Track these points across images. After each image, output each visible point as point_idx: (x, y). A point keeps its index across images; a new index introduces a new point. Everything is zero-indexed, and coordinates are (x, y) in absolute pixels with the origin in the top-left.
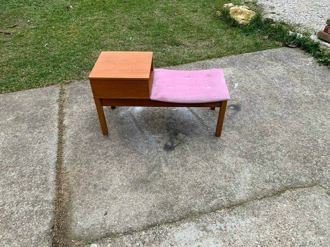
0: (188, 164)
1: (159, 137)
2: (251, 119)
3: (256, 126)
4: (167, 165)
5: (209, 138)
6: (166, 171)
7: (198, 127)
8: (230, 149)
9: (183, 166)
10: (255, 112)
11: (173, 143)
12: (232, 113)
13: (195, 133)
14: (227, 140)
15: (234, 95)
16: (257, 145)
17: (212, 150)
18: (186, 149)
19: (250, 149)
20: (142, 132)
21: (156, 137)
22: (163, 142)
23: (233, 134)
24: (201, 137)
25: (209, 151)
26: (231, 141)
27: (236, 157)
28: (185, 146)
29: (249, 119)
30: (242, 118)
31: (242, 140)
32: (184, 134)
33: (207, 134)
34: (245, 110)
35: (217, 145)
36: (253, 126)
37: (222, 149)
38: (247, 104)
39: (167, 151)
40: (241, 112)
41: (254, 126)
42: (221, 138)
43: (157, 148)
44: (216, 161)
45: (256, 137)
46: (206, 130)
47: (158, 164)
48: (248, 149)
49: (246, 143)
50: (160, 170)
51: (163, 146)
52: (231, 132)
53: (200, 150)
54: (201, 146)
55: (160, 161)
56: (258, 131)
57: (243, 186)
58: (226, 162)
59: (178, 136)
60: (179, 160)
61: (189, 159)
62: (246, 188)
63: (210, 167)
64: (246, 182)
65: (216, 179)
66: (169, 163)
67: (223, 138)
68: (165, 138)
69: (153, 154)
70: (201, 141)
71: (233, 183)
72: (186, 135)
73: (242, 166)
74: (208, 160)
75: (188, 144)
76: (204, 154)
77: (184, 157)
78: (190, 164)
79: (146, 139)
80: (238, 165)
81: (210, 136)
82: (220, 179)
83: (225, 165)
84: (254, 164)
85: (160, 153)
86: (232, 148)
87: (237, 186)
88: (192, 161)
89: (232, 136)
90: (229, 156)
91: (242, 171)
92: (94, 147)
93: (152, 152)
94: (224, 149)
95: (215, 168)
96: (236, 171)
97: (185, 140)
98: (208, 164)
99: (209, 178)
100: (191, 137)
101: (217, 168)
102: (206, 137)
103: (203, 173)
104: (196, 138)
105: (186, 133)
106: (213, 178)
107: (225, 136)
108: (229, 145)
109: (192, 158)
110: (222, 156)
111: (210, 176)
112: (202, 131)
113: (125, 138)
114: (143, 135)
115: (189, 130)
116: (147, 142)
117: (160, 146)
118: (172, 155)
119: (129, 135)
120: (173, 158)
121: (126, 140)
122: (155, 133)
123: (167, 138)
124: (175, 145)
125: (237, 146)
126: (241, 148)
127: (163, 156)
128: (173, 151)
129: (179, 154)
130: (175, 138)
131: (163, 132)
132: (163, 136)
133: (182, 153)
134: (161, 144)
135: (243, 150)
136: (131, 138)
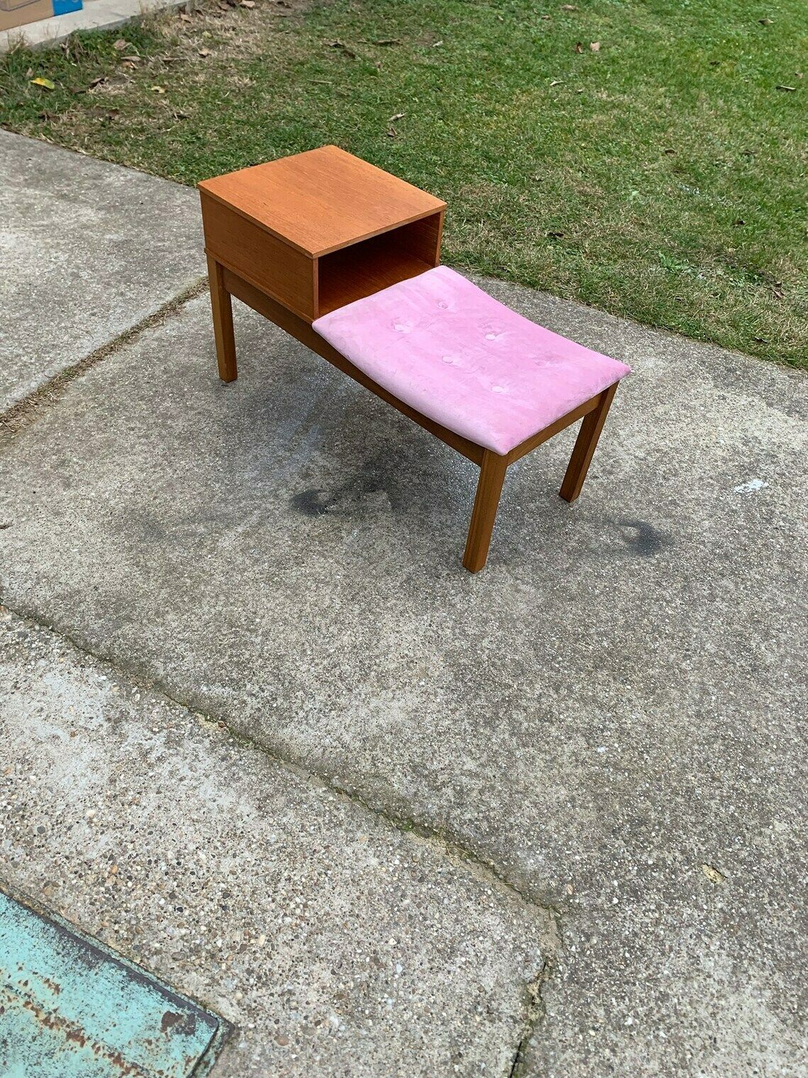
0: (295, 568)
1: (324, 466)
4: (247, 535)
5: (441, 557)
6: (226, 544)
8: (452, 622)
9: (279, 563)
11: (334, 500)
14: (480, 594)
17: (401, 586)
18: (344, 534)
20: (306, 428)
21: (320, 459)
22: (317, 482)
23: (518, 595)
24: (422, 540)
25: (389, 583)
26: (485, 605)
27: (434, 649)
28: (352, 529)
32: (393, 500)
35: (433, 588)
37: (433, 604)
39: (295, 508)
42: (472, 579)
43: (285, 484)
44: (372, 617)
47: (232, 518)
50: (216, 532)
51: (302, 489)
53: (372, 563)
54: (391, 556)
55: (248, 513)
57: (343, 722)
58: (392, 640)
59: (369, 494)
60: (289, 546)
61: (315, 561)
62: (341, 734)
63: (333, 616)
64: (366, 722)
65: (305, 651)
66: (260, 534)
67: (479, 583)
68: (336, 476)
69: (255, 489)
70: (409, 546)
71: (329, 696)
72: (393, 508)
73: (415, 680)
74: (352, 599)
75: (363, 530)
76: (368, 580)
77: (312, 548)
78: (299, 573)
79: (290, 450)
80: (410, 669)
81: (450, 554)
82: (313, 659)
83: (375, 642)
84: (454, 704)
85: (272, 500)
86: (461, 623)
87: (330, 710)
88: (313, 571)
89: (509, 596)
90: (421, 633)
91: (398, 692)
92: (167, 390)
93: (260, 484)
94: (437, 609)
95: (340, 630)
96: (381, 677)
97: (372, 515)
98: (338, 607)
99: (293, 637)
100: (398, 522)
101: (349, 632)
102: (436, 550)
103: (296, 616)
104: (407, 531)
105: (402, 501)
106: (303, 644)
107: (492, 581)
108: (466, 610)
109: (327, 565)
110: (401, 619)
111: (301, 635)
112: (448, 527)
113: (250, 416)
114: (297, 437)
115: (420, 502)
116: (283, 456)
117: (298, 485)
118: (289, 524)
119: (269, 415)
120: (282, 532)
121: (247, 421)
122: (330, 450)
123: (338, 480)
124: (333, 508)
125: (483, 630)
126: (485, 643)
127: (267, 510)
128: (307, 518)
129: (308, 535)
130: (358, 493)
131: (349, 462)
132: (337, 469)
133: (320, 537)
134: (306, 483)
135: (482, 650)
136: (263, 423)
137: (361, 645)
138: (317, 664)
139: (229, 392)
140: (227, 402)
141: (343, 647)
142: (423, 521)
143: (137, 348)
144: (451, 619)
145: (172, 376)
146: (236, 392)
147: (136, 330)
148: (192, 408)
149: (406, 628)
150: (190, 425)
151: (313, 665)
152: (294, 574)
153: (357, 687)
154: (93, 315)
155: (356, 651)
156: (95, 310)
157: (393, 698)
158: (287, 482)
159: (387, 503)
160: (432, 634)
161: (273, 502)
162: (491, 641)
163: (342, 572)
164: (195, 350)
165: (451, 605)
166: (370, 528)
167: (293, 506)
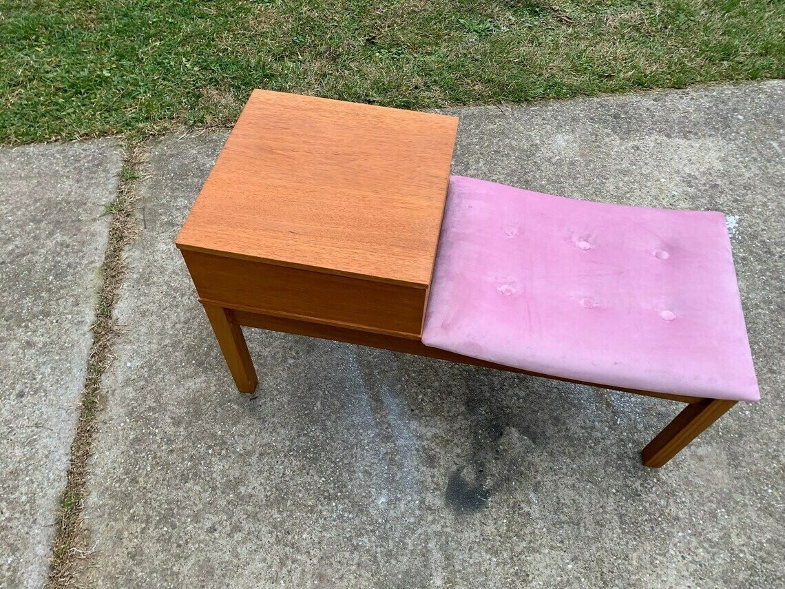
1: (435, 436)
5: (618, 468)
7: (579, 407)
8: (693, 539)
11: (481, 473)
13: (567, 437)
14: (683, 487)
17: (624, 532)
18: (527, 509)
19: (768, 554)
20: (377, 399)
21: (424, 430)
22: (447, 462)
23: (706, 463)
24: (589, 461)
25: (613, 536)
26: (696, 496)
28: (527, 495)
29: (769, 397)
31: (738, 497)
32: (525, 431)
33: (612, 445)
35: (646, 511)
37: (662, 530)
38: (767, 319)
39: (458, 512)
42: (662, 472)
43: (422, 487)
46: (610, 428)
47: (418, 573)
48: (761, 550)
49: (754, 517)
51: (443, 481)
53: (578, 524)
54: (584, 502)
55: (425, 554)
59: (502, 440)
60: (498, 564)
61: (534, 563)
66: (459, 571)
67: (670, 474)
68: (456, 441)
69: (403, 515)
70: (585, 478)
72: (534, 442)
75: (536, 489)
76: (594, 547)
77: (518, 549)
79: (388, 438)
81: (621, 460)
85: (430, 518)
86: (700, 533)
88: (544, 577)
89: (703, 471)
90: (686, 573)
92: (202, 447)
93: (402, 506)
94: (670, 535)
97: (526, 464)
100: (551, 454)
102: (607, 464)
104: (568, 460)
105: (533, 428)
108: (690, 515)
109: (547, 559)
110: (658, 570)
112: (592, 428)
113: (313, 422)
114: (379, 416)
115: (547, 417)
116: (389, 451)
117: (435, 479)
118: (472, 536)
119: (329, 406)
120: (476, 551)
121: (316, 431)
122: (422, 410)
123: (462, 444)
124: (489, 483)
125: (720, 526)
126: (736, 541)
127: (438, 534)
128: (479, 515)
129: (500, 536)
130: (492, 447)
131: (451, 414)
132: (449, 431)
133: (512, 530)
134: (438, 470)
135: (742, 551)
136: (334, 422)
139: (267, 405)
140: (275, 420)
142: (570, 439)
143: (114, 411)
144: (689, 535)
145: (190, 424)
146: (272, 400)
147: (92, 384)
148: (248, 454)
149: (671, 579)
150: (268, 478)
154: (21, 395)
156: (18, 387)
158: (422, 482)
159: (524, 440)
160: (694, 566)
161: (434, 519)
162: (738, 535)
163: (567, 557)
164: (180, 371)
165: (675, 520)
166: (539, 482)
167: (455, 510)
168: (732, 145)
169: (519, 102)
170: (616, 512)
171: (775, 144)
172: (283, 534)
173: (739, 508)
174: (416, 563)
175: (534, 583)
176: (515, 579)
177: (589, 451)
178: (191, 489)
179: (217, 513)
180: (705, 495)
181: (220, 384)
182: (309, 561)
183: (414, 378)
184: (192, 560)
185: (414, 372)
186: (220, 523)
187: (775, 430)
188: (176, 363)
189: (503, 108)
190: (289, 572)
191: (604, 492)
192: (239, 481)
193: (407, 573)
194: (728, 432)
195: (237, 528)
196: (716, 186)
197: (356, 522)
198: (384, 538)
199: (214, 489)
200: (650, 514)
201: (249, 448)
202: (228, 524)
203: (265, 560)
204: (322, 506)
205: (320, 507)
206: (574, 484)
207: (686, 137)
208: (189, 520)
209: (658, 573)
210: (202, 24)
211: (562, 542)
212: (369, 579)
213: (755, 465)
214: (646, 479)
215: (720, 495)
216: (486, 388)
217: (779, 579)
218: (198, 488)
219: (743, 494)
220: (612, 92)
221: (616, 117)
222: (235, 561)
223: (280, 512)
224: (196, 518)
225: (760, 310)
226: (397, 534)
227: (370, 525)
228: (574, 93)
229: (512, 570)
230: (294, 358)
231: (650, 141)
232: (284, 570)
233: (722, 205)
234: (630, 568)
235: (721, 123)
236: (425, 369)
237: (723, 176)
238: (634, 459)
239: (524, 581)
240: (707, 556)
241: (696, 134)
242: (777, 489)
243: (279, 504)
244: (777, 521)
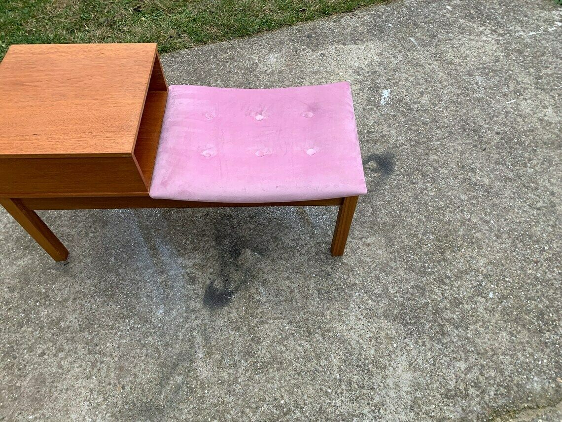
0: (260, 347)
1: (195, 264)
2: (417, 198)
3: (429, 219)
4: (209, 354)
5: (316, 261)
6: (205, 373)
7: (290, 228)
8: (365, 295)
9: (248, 354)
10: (428, 175)
11: (227, 281)
12: (372, 182)
13: (283, 248)
14: (358, 265)
15: (379, 124)
16: (427, 280)
17: (320, 298)
18: (258, 298)
19: (412, 295)
20: (154, 249)
21: (187, 262)
22: (204, 278)
23: (372, 248)
24: (298, 260)
25: (314, 304)
26: (366, 269)
27: (377, 320)
28: (257, 289)
29: (411, 200)
30: (395, 196)
31: (393, 264)
32: (255, 249)
33: (312, 247)
34: (402, 170)
35: (335, 284)
36: (420, 220)
37: (345, 293)
38: (409, 151)
39: (212, 308)
40: (395, 179)
41: (424, 219)
42: (344, 259)
43: (188, 297)
44: (331, 334)
45: (426, 254)
46: (310, 237)
47: (187, 352)
48: (407, 293)
49: (402, 274)
50: (190, 372)
51: (201, 292)
52: (369, 241)
53: (292, 301)
54: (295, 286)
55: (191, 340)
56: (432, 237)
57: (392, 411)
58: (355, 337)
59: (240, 258)
60: (240, 336)
61: (264, 330)
62: (399, 419)
63: (313, 354)
64: (399, 398)
65: (326, 392)
66: (215, 346)
67: (350, 259)
68: (209, 264)
69: (175, 318)
70: (295, 271)
71: (369, 404)
72: (261, 255)
73: (391, 347)
74: (310, 333)
75: (263, 285)
76: (302, 313)
77: (252, 324)
78: (266, 348)
79: (162, 272)
80: (381, 344)
81: (319, 255)
82: (336, 392)
83: (349, 347)
84: (420, 341)
85: (194, 316)
86: (369, 291)
87: (379, 411)
88: (271, 338)
89: (370, 252)
90: (361, 317)
91: (392, 363)
92: (31, 302)
93: (174, 313)
94: (350, 295)
95: (326, 359)
96: (376, 364)
97: (256, 270)
98: (308, 346)
99: (311, 391)
100: (273, 260)
101: (332, 356)
102: (309, 259)
103: (297, 376)
104: (284, 262)
105: (260, 246)
106: (321, 389)
107: (354, 252)
108: (363, 281)
109: (272, 326)
110: (344, 318)
111: (313, 385)
112: (299, 239)
113: (110, 271)
114: (156, 259)
115: (269, 238)
116: (163, 280)
117: (196, 292)
118: (222, 322)
119: (120, 260)
120: (225, 331)
121: (112, 277)
122: (185, 250)
123: (213, 265)
124: (232, 286)
125: (382, 284)
126: (392, 291)
127: (199, 326)
128: (226, 308)
129: (241, 318)
130: (234, 264)
131: (205, 248)
132: (204, 259)
133: (248, 313)
134: (198, 285)
135: (396, 296)
136: (124, 269)
137: (347, 357)
138: (342, 393)
139: (75, 266)
140: (83, 275)
141: (340, 368)
142: (284, 249)
144: (363, 293)
145: (22, 289)
146: (80, 262)
148: (66, 300)
149: (352, 322)
150: (80, 313)
151: (340, 396)
152: (264, 351)
153: (373, 383)
155: (348, 363)
157: (394, 369)
158: (187, 295)
159: (255, 255)
160: (366, 312)
161: (196, 317)
162: (393, 287)
163: (285, 322)
164: (12, 256)
165: (353, 286)
166: (265, 279)
167: (210, 308)
168: (385, 44)
169: (242, 36)
170: (316, 288)
171: (413, 39)
172: (93, 347)
173: (393, 270)
174: (185, 346)
175: (264, 343)
176: (251, 343)
177: (297, 254)
178: (25, 331)
179: (45, 343)
180: (372, 267)
181: (42, 258)
182: (112, 360)
183: (179, 230)
184: (30, 376)
185: (179, 226)
186: (48, 349)
187: (415, 219)
188: (9, 251)
189: (232, 42)
190: (99, 370)
191: (308, 277)
192: (60, 319)
193: (180, 354)
194: (386, 226)
195: (60, 350)
196: (376, 72)
197: (144, 329)
198: (163, 335)
199: (42, 328)
200: (337, 285)
201: (66, 296)
202: (54, 348)
203: (81, 366)
204: (119, 324)
205: (118, 325)
206: (288, 276)
207: (355, 43)
208: (26, 351)
209: (343, 320)
210: (11, 15)
211: (281, 314)
212: (154, 363)
213: (403, 243)
214: (334, 264)
215: (381, 265)
216: (228, 227)
217: (420, 308)
218: (30, 329)
219: (395, 262)
220: (306, 20)
221: (309, 37)
222: (60, 371)
223: (90, 333)
224: (31, 349)
225: (405, 147)
226: (171, 331)
227: (153, 329)
228: (281, 25)
229: (249, 338)
230: (93, 232)
231: (332, 50)
232: (95, 370)
233: (379, 83)
234: (325, 320)
235: (377, 31)
236: (187, 223)
237: (380, 64)
238: (326, 253)
239: (258, 343)
240: (374, 304)
241: (362, 40)
242: (417, 254)
243: (89, 328)
244: (417, 274)
